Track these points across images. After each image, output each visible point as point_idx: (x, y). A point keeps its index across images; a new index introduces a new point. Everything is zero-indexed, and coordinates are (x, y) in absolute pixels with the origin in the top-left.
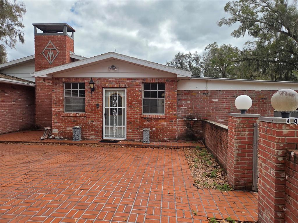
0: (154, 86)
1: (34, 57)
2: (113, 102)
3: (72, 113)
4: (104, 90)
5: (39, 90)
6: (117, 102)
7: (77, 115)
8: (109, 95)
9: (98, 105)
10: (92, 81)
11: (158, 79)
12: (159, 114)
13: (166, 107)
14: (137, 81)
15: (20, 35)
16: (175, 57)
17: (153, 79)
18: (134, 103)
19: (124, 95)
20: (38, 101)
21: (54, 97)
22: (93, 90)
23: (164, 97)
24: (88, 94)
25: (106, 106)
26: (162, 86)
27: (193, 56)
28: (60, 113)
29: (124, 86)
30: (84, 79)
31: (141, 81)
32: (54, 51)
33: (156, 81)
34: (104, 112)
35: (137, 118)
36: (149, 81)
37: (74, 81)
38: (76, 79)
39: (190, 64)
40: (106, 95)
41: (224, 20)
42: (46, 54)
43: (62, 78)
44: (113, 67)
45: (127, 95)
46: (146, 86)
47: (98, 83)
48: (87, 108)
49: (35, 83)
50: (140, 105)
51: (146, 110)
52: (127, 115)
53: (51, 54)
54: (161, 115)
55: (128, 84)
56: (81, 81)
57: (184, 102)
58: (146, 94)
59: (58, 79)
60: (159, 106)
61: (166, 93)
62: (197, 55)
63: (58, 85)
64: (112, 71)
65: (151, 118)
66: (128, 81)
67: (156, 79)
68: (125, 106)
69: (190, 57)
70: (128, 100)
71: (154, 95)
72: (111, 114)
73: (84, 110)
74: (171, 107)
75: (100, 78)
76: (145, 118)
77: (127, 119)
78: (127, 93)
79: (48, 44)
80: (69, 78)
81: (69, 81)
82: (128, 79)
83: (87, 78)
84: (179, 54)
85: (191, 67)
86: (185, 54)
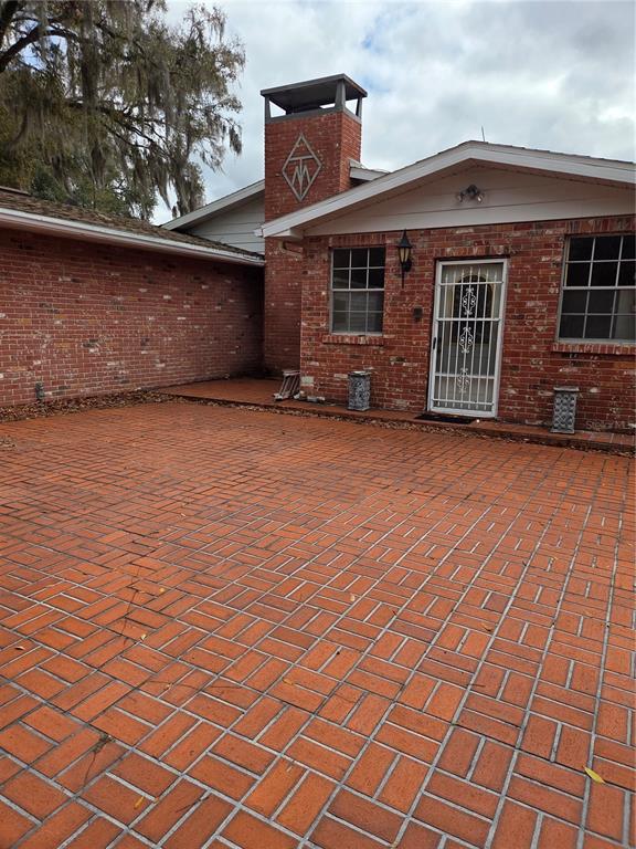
0: (607, 246)
1: (263, 187)
2: (464, 301)
3: (348, 335)
4: (440, 265)
5: (272, 275)
6: (475, 301)
7: (362, 341)
8: (453, 281)
9: (417, 312)
10: (406, 240)
11: (628, 218)
12: (616, 343)
14: (549, 232)
15: (232, 131)
17: (605, 220)
18: (530, 304)
19: (499, 281)
20: (271, 305)
21: (306, 292)
22: (406, 266)
24: (392, 279)
25: (441, 315)
28: (320, 334)
29: (501, 249)
30: (384, 234)
31: (562, 231)
32: (311, 163)
33: (618, 227)
34: (435, 334)
35: (536, 355)
36: (589, 230)
37: (356, 243)
38: (364, 236)
40: (445, 282)
42: (290, 173)
43: (327, 237)
44: (473, 192)
45: (510, 279)
46: (579, 246)
47: (421, 245)
48: (387, 321)
49: (263, 257)
50: (551, 311)
51: (570, 328)
52: (505, 342)
53: (301, 172)
54: (622, 345)
55: (517, 242)
56: (374, 242)
58: (576, 275)
59: (318, 239)
60: (620, 313)
63: (316, 257)
64: (467, 204)
65: (588, 355)
66: (518, 234)
67: (619, 218)
68: (499, 316)
70: (510, 295)
71: (603, 276)
72: (454, 340)
73: (379, 327)
75: (428, 231)
76: (566, 355)
77: (504, 355)
78: (510, 272)
79: (297, 145)
80: (345, 236)
81: (345, 245)
82: (518, 226)
83: (393, 234)
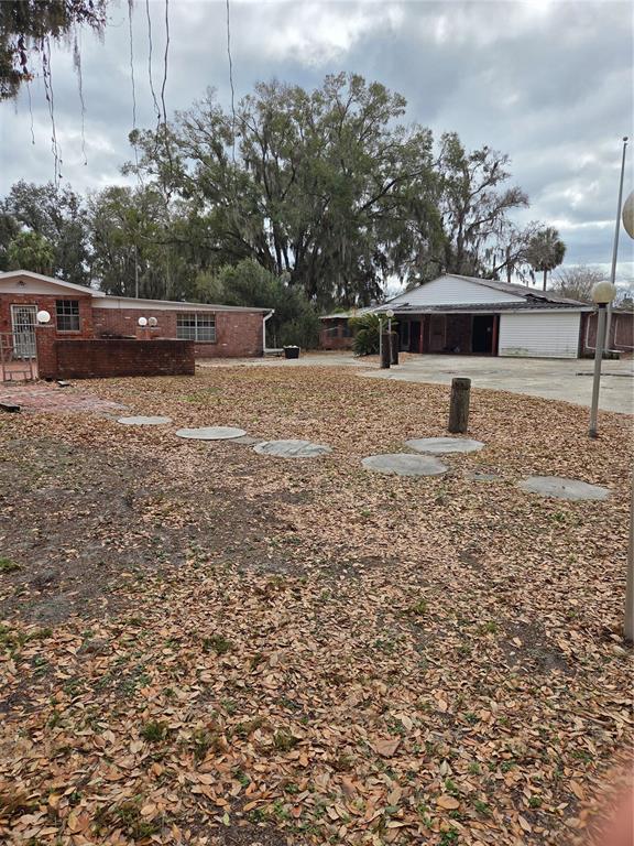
0: (67, 303)
2: (23, 319)
4: (12, 306)
6: (27, 319)
8: (17, 311)
9: (5, 322)
11: (72, 296)
12: (74, 331)
13: (81, 324)
14: (49, 298)
16: (11, 191)
17: (66, 296)
19: (35, 312)
23: (77, 313)
25: (15, 323)
26: (75, 304)
27: (60, 194)
29: (34, 302)
31: (53, 298)
33: (70, 299)
34: (14, 330)
36: (62, 298)
39: (53, 212)
44: (21, 283)
46: (59, 303)
47: (4, 298)
50: (54, 322)
54: (77, 332)
55: (40, 300)
57: (98, 319)
58: (59, 311)
61: (81, 311)
62: (72, 194)
64: (20, 287)
65: (68, 335)
68: (37, 323)
69: (52, 196)
72: (21, 332)
74: (86, 323)
75: (6, 294)
76: (61, 335)
82: (39, 295)
84: (22, 186)
85: (59, 222)
86: (37, 187)
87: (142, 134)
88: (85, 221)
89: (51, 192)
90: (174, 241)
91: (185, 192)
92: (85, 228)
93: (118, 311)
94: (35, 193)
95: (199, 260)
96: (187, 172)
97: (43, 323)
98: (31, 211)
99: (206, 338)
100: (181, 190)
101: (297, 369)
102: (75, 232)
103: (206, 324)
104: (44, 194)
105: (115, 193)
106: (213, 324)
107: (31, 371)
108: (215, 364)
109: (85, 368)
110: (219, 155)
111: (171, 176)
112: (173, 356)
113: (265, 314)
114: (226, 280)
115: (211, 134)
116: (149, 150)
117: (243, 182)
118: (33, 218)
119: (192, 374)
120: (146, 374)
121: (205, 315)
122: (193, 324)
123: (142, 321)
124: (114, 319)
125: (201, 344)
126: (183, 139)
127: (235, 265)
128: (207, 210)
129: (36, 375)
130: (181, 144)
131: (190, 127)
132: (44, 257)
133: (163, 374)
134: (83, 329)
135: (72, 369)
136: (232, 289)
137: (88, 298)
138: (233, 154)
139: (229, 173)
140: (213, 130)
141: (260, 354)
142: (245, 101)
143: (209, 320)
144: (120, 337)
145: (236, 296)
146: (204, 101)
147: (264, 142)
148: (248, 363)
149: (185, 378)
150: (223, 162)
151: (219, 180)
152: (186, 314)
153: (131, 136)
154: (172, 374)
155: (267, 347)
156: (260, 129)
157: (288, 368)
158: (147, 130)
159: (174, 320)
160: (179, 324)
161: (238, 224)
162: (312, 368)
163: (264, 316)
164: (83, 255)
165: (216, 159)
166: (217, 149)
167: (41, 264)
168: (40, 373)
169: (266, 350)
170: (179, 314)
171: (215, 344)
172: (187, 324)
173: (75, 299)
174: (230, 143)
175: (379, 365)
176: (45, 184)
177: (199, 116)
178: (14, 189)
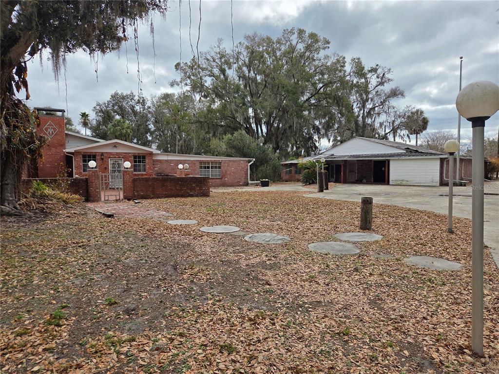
0: (139, 157)
2: (115, 166)
4: (110, 159)
6: (118, 166)
8: (112, 162)
9: (105, 168)
10: (102, 154)
11: (142, 153)
13: (147, 168)
14: (130, 154)
16: (110, 97)
17: (139, 153)
19: (122, 162)
21: (76, 164)
22: (103, 159)
23: (145, 163)
25: (111, 168)
26: (144, 157)
27: (136, 98)
28: (80, 173)
29: (122, 157)
30: (96, 152)
31: (132, 154)
32: (54, 129)
33: (141, 155)
34: (110, 172)
36: (136, 155)
37: (88, 154)
38: (91, 152)
39: (133, 108)
40: (110, 162)
41: (175, 81)
42: (47, 130)
43: (82, 152)
44: (116, 146)
46: (135, 157)
47: (105, 155)
53: (51, 131)
54: (144, 173)
55: (125, 156)
56: (93, 153)
57: (156, 166)
58: (135, 162)
59: (79, 152)
60: (142, 168)
61: (147, 161)
62: (143, 98)
63: (78, 156)
64: (114, 148)
65: (139, 175)
68: (123, 168)
69: (132, 99)
71: (139, 162)
72: (114, 173)
74: (150, 168)
75: (106, 153)
76: (135, 175)
78: (124, 161)
79: (48, 123)
80: (86, 152)
81: (85, 154)
82: (125, 153)
83: (98, 153)
84: (116, 94)
85: (135, 113)
86: (125, 94)
87: (182, 65)
88: (150, 112)
89: (132, 97)
90: (198, 122)
91: (205, 95)
92: (149, 116)
93: (167, 161)
94: (124, 98)
95: (212, 132)
96: (206, 84)
97: (127, 168)
98: (121, 108)
99: (216, 175)
100: (203, 94)
101: (268, 192)
102: (144, 118)
103: (216, 167)
104: (128, 98)
105: (166, 96)
106: (220, 167)
107: (119, 195)
108: (221, 190)
109: (149, 193)
110: (224, 75)
111: (198, 86)
112: (197, 186)
113: (249, 162)
114: (227, 143)
115: (220, 63)
116: (185, 73)
117: (237, 89)
118: (122, 112)
119: (208, 196)
120: (182, 196)
121: (215, 162)
122: (208, 168)
123: (181, 166)
124: (165, 166)
125: (213, 179)
126: (204, 67)
127: (232, 134)
128: (217, 104)
129: (122, 197)
130: (203, 69)
131: (208, 60)
132: (127, 132)
133: (192, 196)
134: (148, 171)
135: (142, 193)
136: (231, 148)
137: (151, 154)
138: (232, 73)
139: (230, 84)
140: (221, 61)
141: (247, 184)
142: (239, 45)
143: (218, 165)
144: (168, 176)
145: (233, 151)
146: (216, 46)
147: (249, 67)
148: (240, 190)
149: (204, 198)
150: (226, 78)
151: (224, 88)
152: (205, 162)
153: (176, 66)
154: (197, 196)
155: (251, 180)
156: (247, 60)
157: (263, 192)
158: (185, 63)
159: (198, 165)
160: (201, 167)
161: (234, 112)
162: (277, 192)
163: (249, 163)
164: (148, 130)
165: (222, 76)
166: (223, 71)
167: (125, 136)
168: (124, 196)
169: (250, 182)
170: (201, 162)
171: (221, 179)
172: (205, 167)
173: (143, 155)
174: (230, 68)
175: (317, 190)
176: (129, 93)
177: (213, 54)
178: (112, 96)
